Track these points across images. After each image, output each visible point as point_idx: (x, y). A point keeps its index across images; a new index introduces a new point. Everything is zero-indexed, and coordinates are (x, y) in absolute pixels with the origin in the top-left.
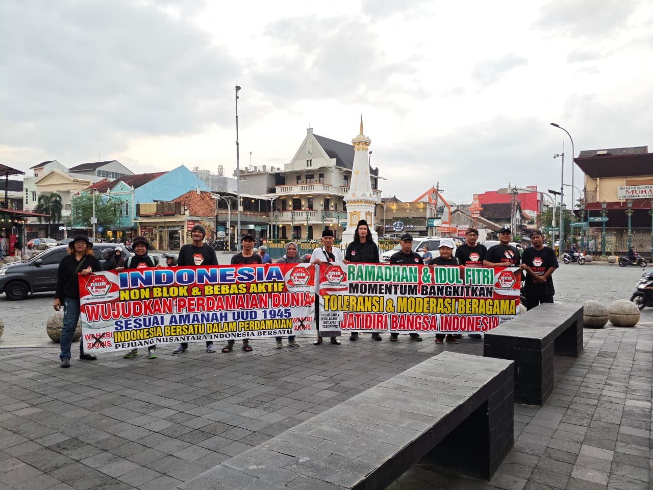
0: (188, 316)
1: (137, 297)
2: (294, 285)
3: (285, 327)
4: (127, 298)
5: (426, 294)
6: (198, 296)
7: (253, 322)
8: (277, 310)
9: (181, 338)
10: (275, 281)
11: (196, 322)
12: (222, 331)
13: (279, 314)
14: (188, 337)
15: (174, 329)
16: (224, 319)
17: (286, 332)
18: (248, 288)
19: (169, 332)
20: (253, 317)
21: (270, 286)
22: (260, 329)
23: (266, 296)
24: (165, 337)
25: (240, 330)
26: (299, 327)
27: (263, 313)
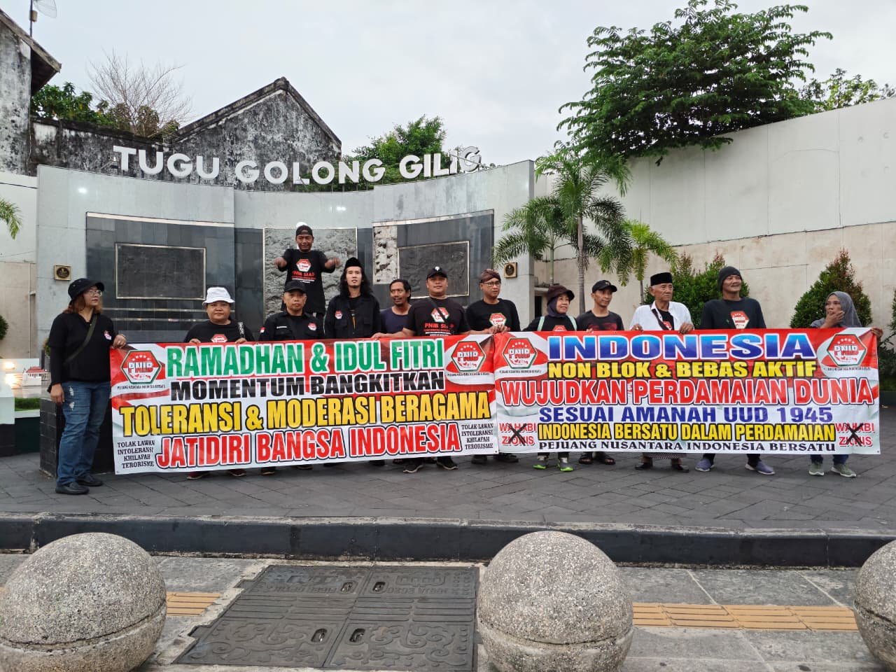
0: (651, 410)
1: (573, 375)
2: (834, 366)
3: (822, 439)
4: (559, 375)
5: (321, 391)
6: (665, 378)
7: (761, 427)
8: (804, 409)
9: (640, 443)
10: (798, 359)
11: (663, 421)
12: (707, 438)
13: (810, 416)
14: (651, 444)
15: (629, 428)
16: (709, 417)
17: (824, 447)
18: (750, 370)
19: (622, 433)
20: (761, 418)
21: (789, 367)
22: (773, 440)
23: (783, 383)
24: (615, 441)
25: (738, 438)
26: (849, 440)
27: (780, 412)
